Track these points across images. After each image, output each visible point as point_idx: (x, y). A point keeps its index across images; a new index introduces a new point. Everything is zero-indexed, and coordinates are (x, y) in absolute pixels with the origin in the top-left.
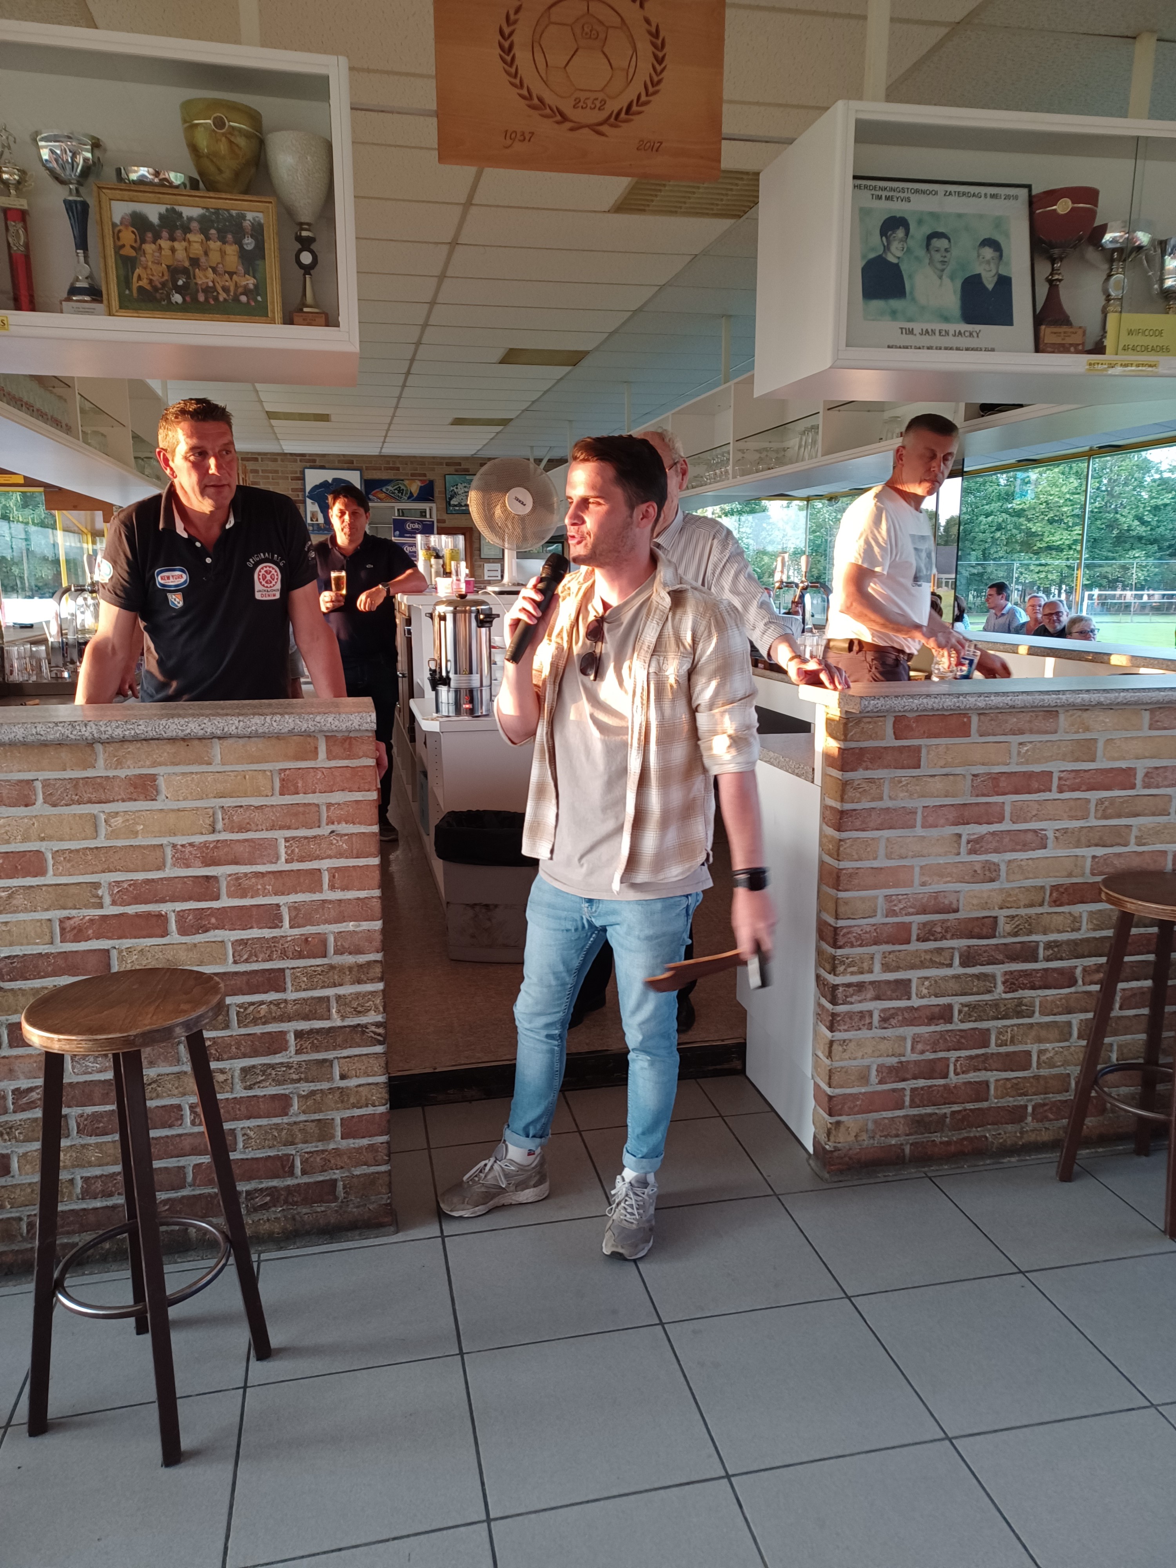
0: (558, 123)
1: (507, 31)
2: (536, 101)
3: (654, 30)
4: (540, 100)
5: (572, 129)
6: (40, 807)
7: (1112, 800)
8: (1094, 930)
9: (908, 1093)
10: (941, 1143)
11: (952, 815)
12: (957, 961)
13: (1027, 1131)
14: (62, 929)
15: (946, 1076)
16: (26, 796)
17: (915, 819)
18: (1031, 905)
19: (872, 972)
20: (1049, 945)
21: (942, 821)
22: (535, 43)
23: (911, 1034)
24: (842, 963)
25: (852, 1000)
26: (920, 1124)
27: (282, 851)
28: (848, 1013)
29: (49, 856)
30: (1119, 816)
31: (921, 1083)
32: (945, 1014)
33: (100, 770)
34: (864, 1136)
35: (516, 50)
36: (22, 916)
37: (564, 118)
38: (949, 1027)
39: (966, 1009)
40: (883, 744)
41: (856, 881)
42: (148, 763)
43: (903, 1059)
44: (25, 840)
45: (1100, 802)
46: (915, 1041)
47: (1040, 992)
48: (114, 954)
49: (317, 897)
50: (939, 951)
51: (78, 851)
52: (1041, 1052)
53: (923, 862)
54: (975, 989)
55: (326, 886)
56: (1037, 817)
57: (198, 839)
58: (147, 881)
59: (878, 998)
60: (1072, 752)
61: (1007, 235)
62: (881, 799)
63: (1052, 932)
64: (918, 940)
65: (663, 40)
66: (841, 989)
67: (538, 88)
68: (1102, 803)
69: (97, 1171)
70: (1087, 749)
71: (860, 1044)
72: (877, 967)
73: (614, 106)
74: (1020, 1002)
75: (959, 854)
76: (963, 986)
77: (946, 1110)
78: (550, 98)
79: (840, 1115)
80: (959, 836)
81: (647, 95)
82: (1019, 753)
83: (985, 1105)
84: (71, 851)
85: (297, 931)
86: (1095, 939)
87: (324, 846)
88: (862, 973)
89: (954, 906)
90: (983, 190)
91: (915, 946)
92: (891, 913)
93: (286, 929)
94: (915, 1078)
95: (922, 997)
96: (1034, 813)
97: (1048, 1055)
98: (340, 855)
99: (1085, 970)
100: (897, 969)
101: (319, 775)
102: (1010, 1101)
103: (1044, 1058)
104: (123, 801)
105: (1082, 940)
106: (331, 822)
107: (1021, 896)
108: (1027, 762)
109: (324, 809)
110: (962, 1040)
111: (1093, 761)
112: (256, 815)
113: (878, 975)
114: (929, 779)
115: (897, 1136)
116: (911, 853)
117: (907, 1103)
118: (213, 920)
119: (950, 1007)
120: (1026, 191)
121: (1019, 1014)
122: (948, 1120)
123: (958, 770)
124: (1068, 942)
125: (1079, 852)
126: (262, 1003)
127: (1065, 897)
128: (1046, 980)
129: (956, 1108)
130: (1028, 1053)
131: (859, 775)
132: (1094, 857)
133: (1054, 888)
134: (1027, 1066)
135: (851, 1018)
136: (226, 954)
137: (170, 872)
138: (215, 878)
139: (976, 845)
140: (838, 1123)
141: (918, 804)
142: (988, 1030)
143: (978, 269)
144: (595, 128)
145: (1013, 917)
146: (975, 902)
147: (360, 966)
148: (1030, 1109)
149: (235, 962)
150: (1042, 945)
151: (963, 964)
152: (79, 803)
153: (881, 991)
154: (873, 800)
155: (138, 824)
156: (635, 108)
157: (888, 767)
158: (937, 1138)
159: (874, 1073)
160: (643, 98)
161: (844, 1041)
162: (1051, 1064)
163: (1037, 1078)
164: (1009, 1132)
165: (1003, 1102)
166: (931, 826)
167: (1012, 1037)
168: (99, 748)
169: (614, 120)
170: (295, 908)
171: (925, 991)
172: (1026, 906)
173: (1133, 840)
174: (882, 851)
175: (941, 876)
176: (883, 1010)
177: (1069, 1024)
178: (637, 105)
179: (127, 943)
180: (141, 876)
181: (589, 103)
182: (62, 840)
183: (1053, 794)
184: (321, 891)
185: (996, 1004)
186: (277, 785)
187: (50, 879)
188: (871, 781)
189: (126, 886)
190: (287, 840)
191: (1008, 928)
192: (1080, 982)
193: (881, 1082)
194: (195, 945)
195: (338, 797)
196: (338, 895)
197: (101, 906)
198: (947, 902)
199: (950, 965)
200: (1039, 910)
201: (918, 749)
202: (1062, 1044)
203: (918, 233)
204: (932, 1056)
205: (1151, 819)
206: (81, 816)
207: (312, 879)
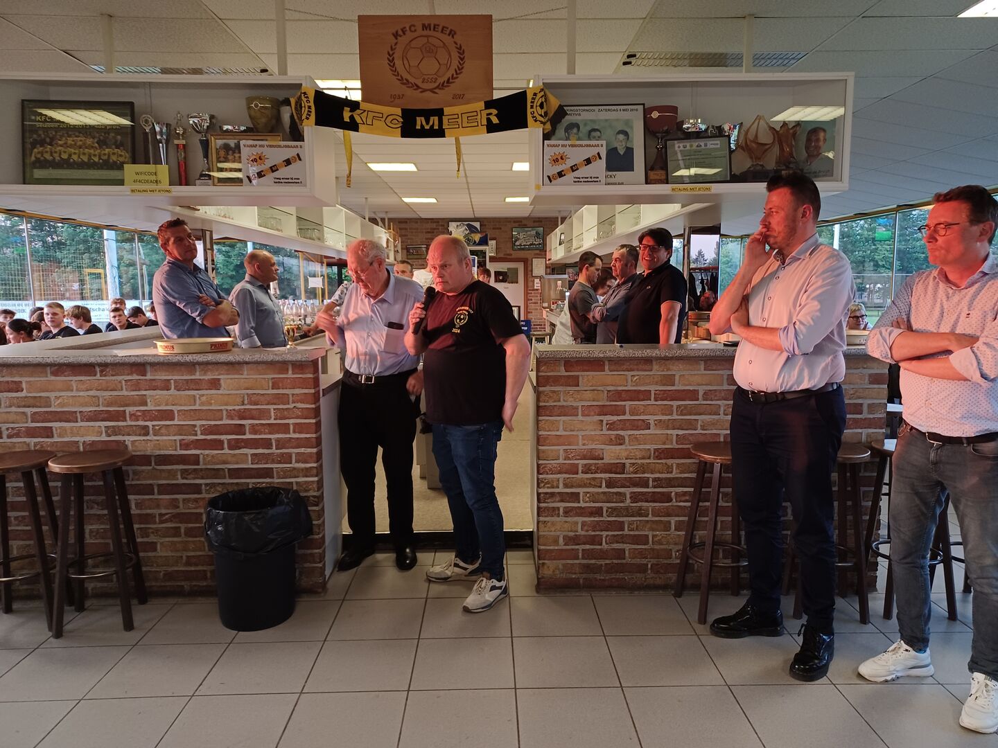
0: (415, 90)
1: (391, 53)
2: (405, 81)
3: (458, 47)
4: (407, 80)
5: (421, 92)
6: (172, 391)
7: (686, 406)
8: (681, 473)
9: (580, 551)
10: (600, 579)
11: (597, 410)
12: (604, 485)
13: (648, 578)
14: (180, 445)
15: (601, 545)
16: (168, 386)
17: (578, 412)
18: (643, 458)
19: (558, 488)
20: (655, 480)
21: (593, 413)
22: (404, 57)
23: (581, 521)
24: (543, 482)
25: (549, 501)
26: (587, 568)
27: (272, 414)
28: (546, 508)
29: (176, 412)
30: (690, 415)
31: (588, 547)
32: (599, 512)
33: (197, 376)
34: (557, 572)
35: (396, 61)
36: (165, 438)
37: (418, 87)
38: (601, 519)
39: (610, 510)
40: (559, 374)
41: (548, 442)
42: (217, 374)
43: (577, 534)
44: (167, 405)
45: (679, 407)
46: (584, 524)
47: (651, 504)
48: (201, 457)
49: (288, 436)
50: (594, 479)
51: (187, 410)
52: (654, 536)
53: (583, 433)
54: (614, 500)
55: (291, 431)
56: (644, 413)
57: (237, 408)
58: (215, 425)
59: (562, 501)
60: (661, 381)
61: (632, 128)
62: (559, 401)
63: (656, 473)
64: (582, 473)
65: (464, 51)
66: (542, 495)
67: (406, 76)
68: (680, 407)
69: (192, 554)
70: (670, 380)
71: (553, 524)
72: (561, 485)
73: (441, 80)
74: (640, 508)
75: (602, 430)
76: (608, 498)
77: (603, 562)
78: (412, 80)
79: (544, 560)
80: (602, 421)
81: (457, 74)
82: (632, 380)
83: (624, 561)
84: (185, 410)
85: (279, 451)
86: (681, 478)
87: (291, 413)
88: (553, 488)
89: (601, 456)
90: (619, 107)
91: (580, 476)
92: (567, 458)
93: (274, 450)
94: (584, 544)
95: (586, 502)
96: (642, 411)
97: (658, 538)
98: (297, 417)
99: (676, 493)
100: (572, 487)
101: (289, 381)
102: (638, 561)
103: (656, 539)
104: (207, 389)
105: (673, 478)
106: (293, 402)
107: (637, 453)
108: (637, 385)
109: (291, 396)
110: (609, 526)
111: (674, 385)
112: (262, 398)
113: (561, 489)
114: (584, 392)
115: (575, 573)
116: (576, 429)
117: (580, 557)
118: (243, 444)
119: (601, 508)
120: (642, 106)
121: (640, 515)
122: (603, 568)
123: (599, 388)
124: (666, 479)
125: (669, 432)
126: (263, 483)
127: (662, 456)
128: (654, 498)
129: (608, 562)
130: (647, 536)
131: (547, 389)
132: (677, 435)
133: (656, 450)
134: (647, 543)
135: (548, 510)
136: (248, 460)
137: (226, 421)
138: (244, 425)
139: (611, 426)
140: (543, 564)
141: (580, 404)
142: (623, 522)
143: (616, 145)
144: (432, 91)
145: (634, 464)
146: (612, 455)
147: (307, 469)
148: (649, 566)
149: (252, 464)
150: (651, 480)
151: (607, 487)
152: (188, 390)
153: (563, 497)
154: (555, 402)
155: (212, 400)
156: (451, 80)
157: (561, 385)
158: (598, 576)
159: (561, 540)
160: (455, 76)
161: (545, 522)
162: (660, 543)
163: (653, 550)
164: (638, 578)
165: (634, 561)
166: (587, 416)
167: (637, 526)
168: (197, 367)
169: (442, 86)
170: (278, 440)
171: (588, 499)
172: (640, 459)
173: (699, 427)
174: (561, 428)
175: (593, 441)
176: (565, 508)
177: (669, 522)
178: (452, 79)
179: (207, 452)
180: (213, 423)
181: (429, 80)
182: (181, 405)
183: (652, 402)
184: (289, 433)
185: (627, 508)
186: (271, 385)
187: (176, 422)
188: (554, 392)
189: (206, 426)
190: (274, 409)
191: (631, 469)
192: (674, 500)
193: (565, 545)
194: (235, 454)
195: (297, 391)
196: (297, 436)
197: (196, 435)
198: (597, 454)
199: (601, 487)
200: (648, 461)
201: (578, 377)
202: (665, 533)
203: (584, 130)
204: (593, 533)
205: (709, 417)
206: (189, 395)
207: (285, 428)
